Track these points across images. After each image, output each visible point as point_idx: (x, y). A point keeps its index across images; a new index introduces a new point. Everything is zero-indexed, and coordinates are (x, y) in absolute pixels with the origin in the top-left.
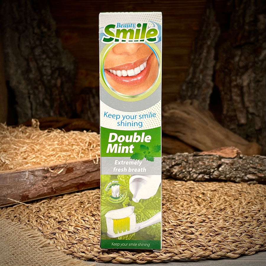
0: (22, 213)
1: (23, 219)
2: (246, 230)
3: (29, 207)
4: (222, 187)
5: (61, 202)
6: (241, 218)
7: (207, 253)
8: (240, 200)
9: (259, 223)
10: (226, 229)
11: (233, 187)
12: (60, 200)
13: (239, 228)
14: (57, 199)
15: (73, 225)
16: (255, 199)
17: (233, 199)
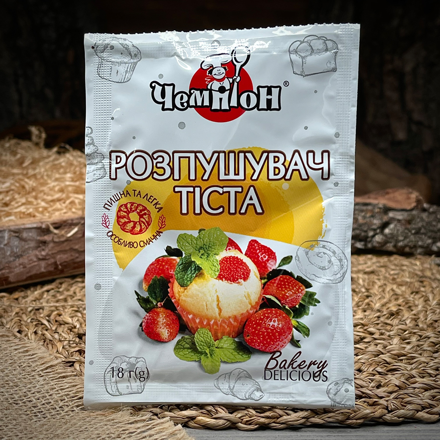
0: (7, 312)
1: (8, 327)
3: (20, 299)
4: (385, 266)
5: (81, 290)
6: (433, 335)
7: (379, 411)
8: (424, 294)
10: (407, 359)
11: (405, 268)
12: (79, 287)
13: (431, 357)
14: (73, 284)
17: (409, 291)
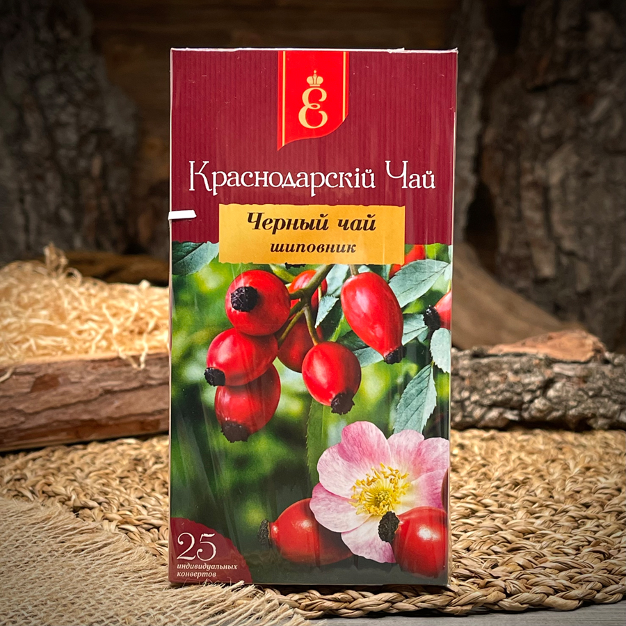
2: (590, 539)
6: (573, 508)
7: (493, 594)
8: (562, 462)
9: (622, 521)
10: (536, 537)
12: (79, 455)
13: (570, 533)
15: (116, 519)
16: (601, 459)
17: (542, 460)
